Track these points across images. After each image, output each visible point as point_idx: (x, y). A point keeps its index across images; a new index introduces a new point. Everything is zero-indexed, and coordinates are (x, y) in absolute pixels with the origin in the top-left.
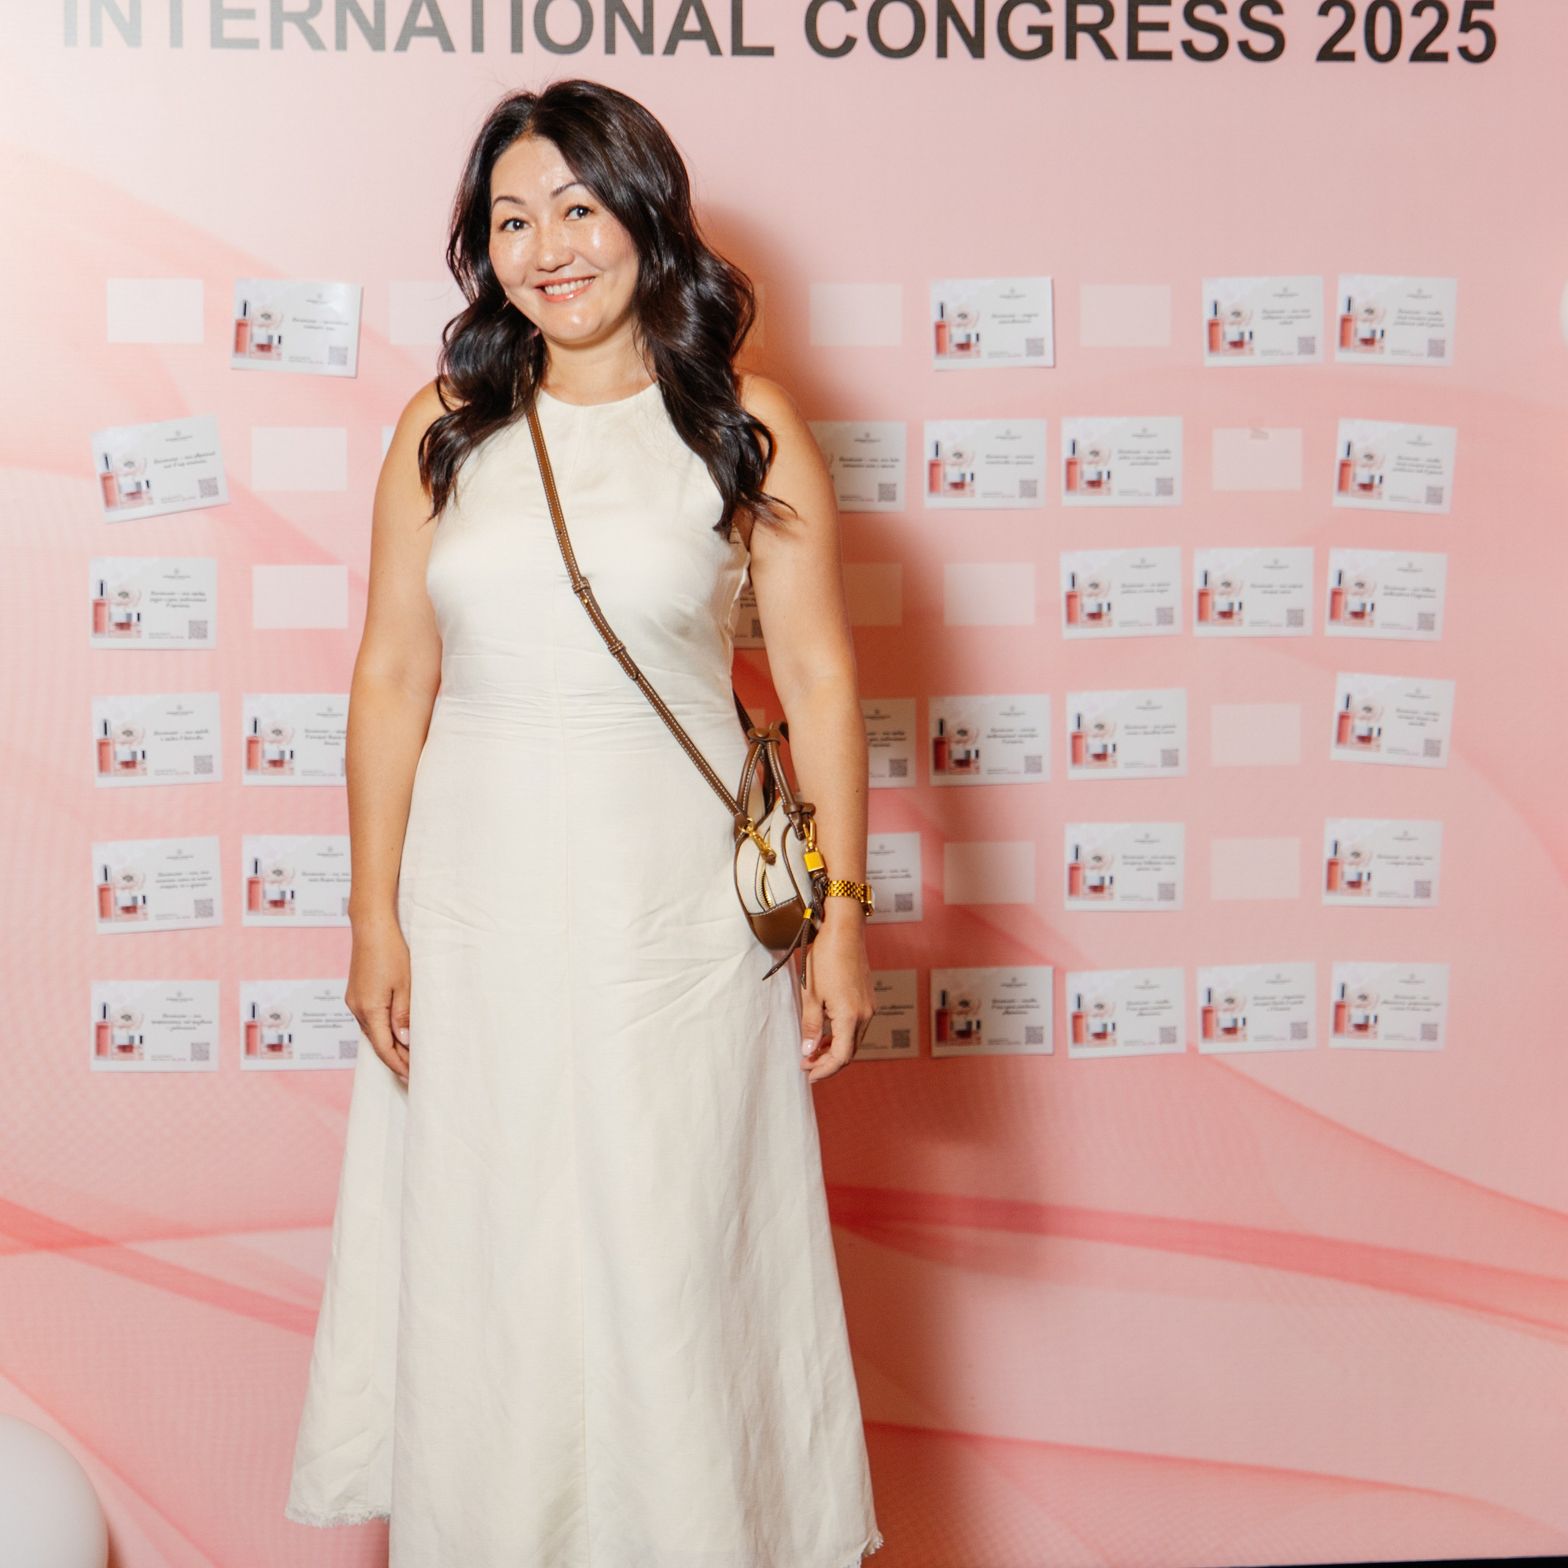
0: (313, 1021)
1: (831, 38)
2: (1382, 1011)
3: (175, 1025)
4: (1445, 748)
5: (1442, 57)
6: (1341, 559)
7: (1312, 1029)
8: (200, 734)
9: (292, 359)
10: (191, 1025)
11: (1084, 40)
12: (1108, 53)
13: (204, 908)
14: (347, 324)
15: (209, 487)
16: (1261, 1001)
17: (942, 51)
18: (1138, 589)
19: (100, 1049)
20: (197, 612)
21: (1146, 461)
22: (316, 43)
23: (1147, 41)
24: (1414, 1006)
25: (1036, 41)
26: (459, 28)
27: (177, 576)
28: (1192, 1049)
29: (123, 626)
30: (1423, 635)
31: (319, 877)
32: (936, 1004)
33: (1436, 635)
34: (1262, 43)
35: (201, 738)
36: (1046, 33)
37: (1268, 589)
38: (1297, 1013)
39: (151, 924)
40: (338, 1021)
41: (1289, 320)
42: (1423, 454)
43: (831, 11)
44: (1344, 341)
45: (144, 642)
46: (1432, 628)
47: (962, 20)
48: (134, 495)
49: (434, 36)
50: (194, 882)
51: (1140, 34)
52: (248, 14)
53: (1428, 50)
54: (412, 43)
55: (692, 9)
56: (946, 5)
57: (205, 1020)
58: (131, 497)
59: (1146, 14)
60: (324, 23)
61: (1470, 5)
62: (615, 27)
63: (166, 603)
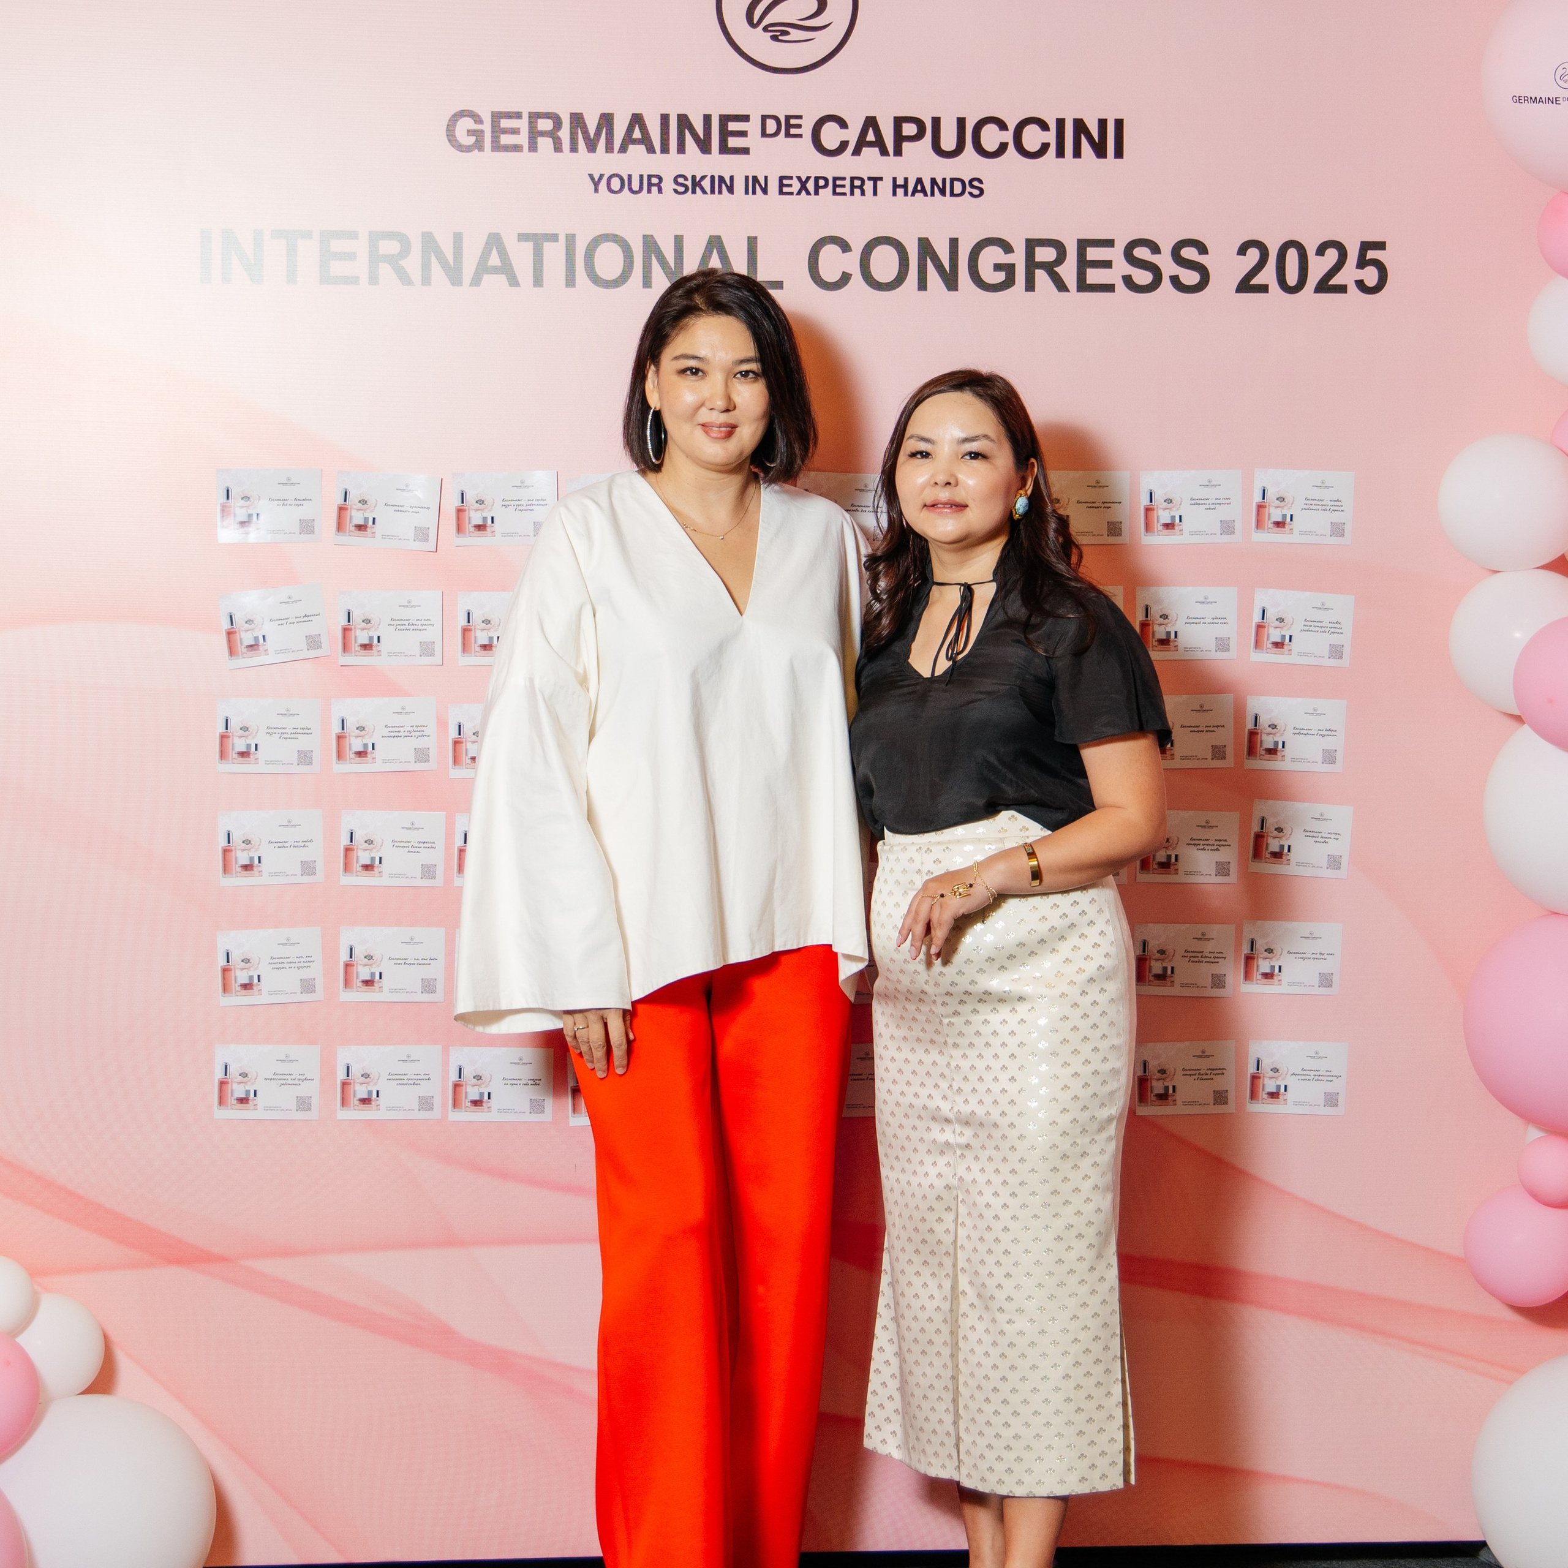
0: (398, 1079)
1: (830, 274)
2: (1291, 1081)
3: (284, 1082)
4: (1345, 862)
5: (1342, 289)
7: (1231, 1096)
8: (305, 843)
9: (384, 537)
10: (296, 1082)
11: (1041, 275)
12: (1061, 286)
13: (308, 986)
14: (428, 508)
17: (922, 285)
19: (221, 1101)
20: (304, 743)
22: (406, 280)
23: (1094, 276)
24: (1318, 1078)
25: (1001, 277)
26: (523, 265)
29: (244, 754)
30: (1326, 768)
31: (403, 961)
33: (1337, 767)
34: (1190, 277)
35: (308, 847)
36: (1009, 269)
39: (265, 999)
40: (418, 1079)
41: (1213, 506)
42: (1326, 617)
43: (830, 252)
44: (1259, 524)
45: (261, 767)
46: (1334, 762)
47: (939, 260)
48: (253, 647)
49: (503, 274)
50: (300, 965)
51: (1088, 270)
52: (351, 256)
53: (1330, 283)
54: (483, 279)
55: (715, 250)
56: (926, 248)
57: (308, 1078)
58: (250, 649)
59: (1093, 254)
60: (412, 264)
61: (1366, 246)
62: (651, 267)
63: (279, 735)
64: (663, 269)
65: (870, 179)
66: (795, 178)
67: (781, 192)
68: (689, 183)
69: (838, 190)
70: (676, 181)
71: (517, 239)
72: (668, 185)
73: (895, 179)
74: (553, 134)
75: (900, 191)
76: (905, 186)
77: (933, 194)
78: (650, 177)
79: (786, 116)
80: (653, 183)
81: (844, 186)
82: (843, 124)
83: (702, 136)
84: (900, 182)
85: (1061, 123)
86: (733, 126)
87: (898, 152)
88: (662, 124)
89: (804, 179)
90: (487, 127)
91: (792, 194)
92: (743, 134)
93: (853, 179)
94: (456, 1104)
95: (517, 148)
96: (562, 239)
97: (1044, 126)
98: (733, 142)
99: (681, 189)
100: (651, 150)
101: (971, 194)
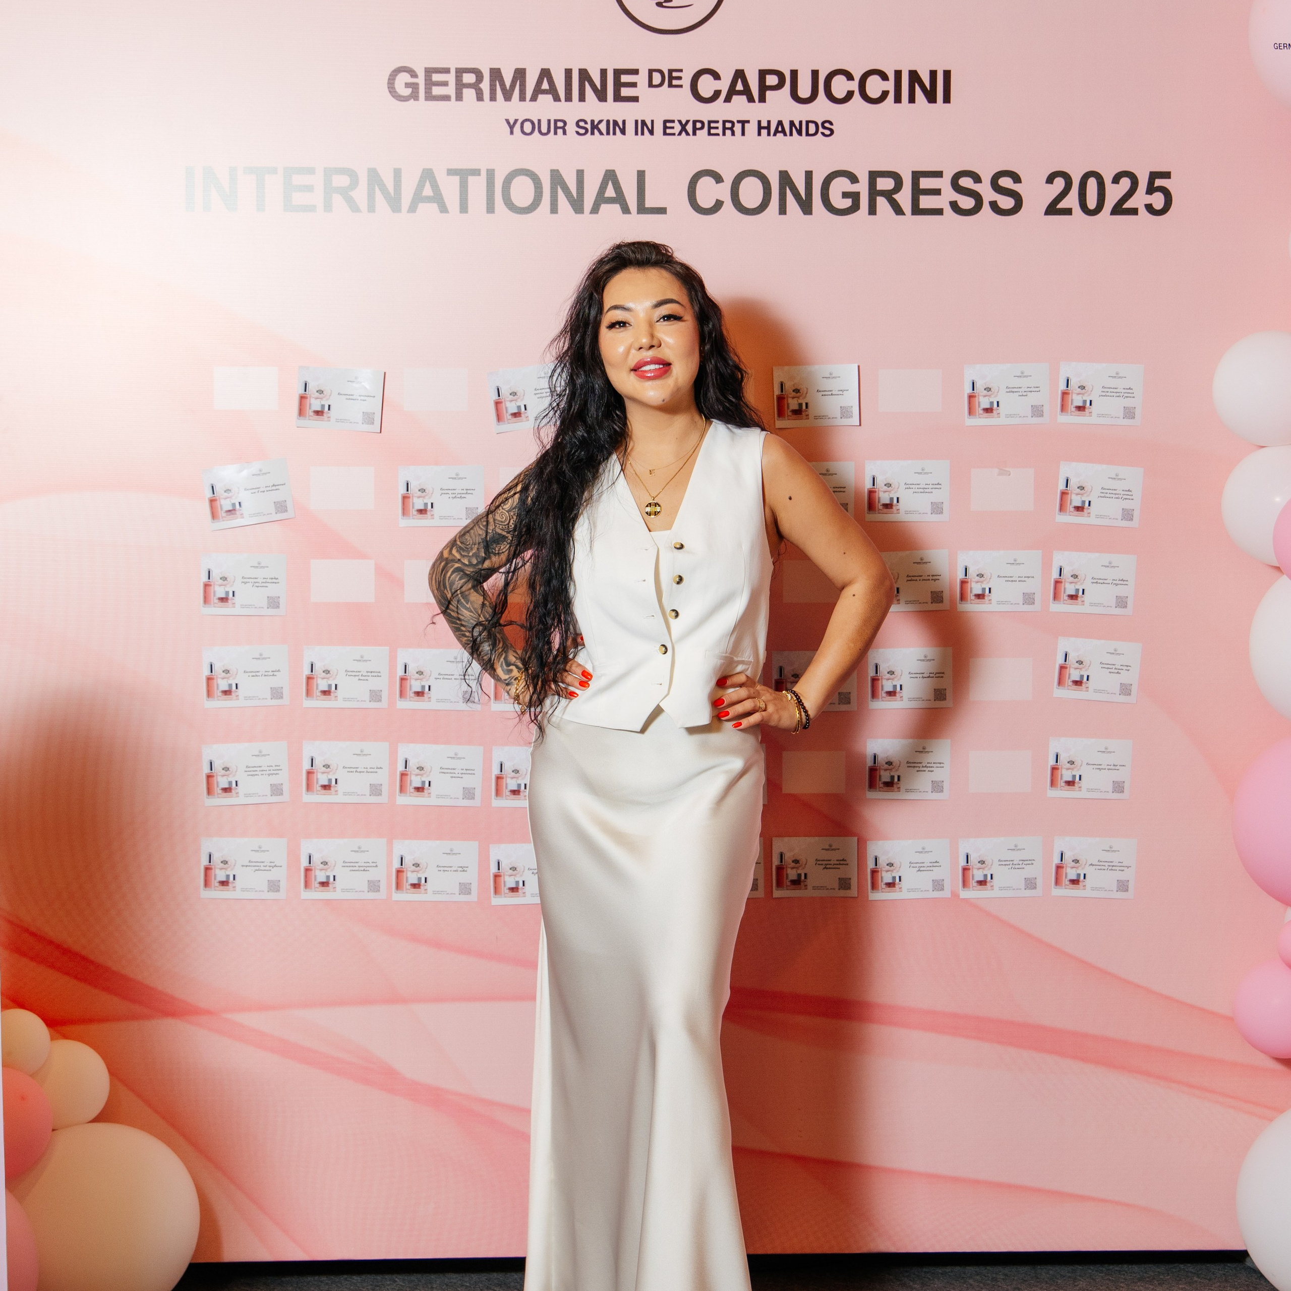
0: (350, 866)
1: (705, 201)
2: (1088, 870)
3: (257, 868)
4: (1134, 689)
5: (1134, 212)
6: (1060, 558)
7: (1039, 883)
8: (274, 673)
9: (337, 420)
10: (268, 868)
11: (881, 201)
12: (898, 211)
13: (277, 790)
14: (374, 397)
15: (281, 507)
16: (1003, 863)
17: (783, 210)
18: (918, 578)
19: (207, 884)
20: (273, 590)
21: (924, 491)
22: (355, 209)
23: (926, 202)
24: (1112, 868)
25: (848, 203)
26: (451, 195)
27: (259, 566)
28: (955, 895)
29: (223, 600)
30: (1119, 611)
31: (355, 770)
32: (776, 862)
33: (1128, 611)
34: (1006, 203)
35: (276, 675)
36: (855, 197)
37: (1010, 579)
38: (1029, 872)
39: (241, 800)
40: (367, 867)
41: (1025, 394)
42: (1120, 486)
43: (706, 183)
44: (1063, 408)
45: (237, 610)
46: (1126, 607)
47: (797, 189)
48: (231, 512)
49: (434, 202)
50: (270, 772)
51: (921, 197)
52: (309, 188)
53: (1123, 207)
54: (419, 207)
55: (610, 182)
56: (785, 178)
57: (277, 865)
58: (229, 513)
59: (925, 183)
60: (360, 194)
61: (1154, 176)
62: (557, 196)
63: (252, 584)
64: (567, 198)
65: (739, 122)
66: (676, 122)
67: (665, 134)
68: (589, 126)
69: (713, 131)
70: (578, 125)
71: (446, 174)
72: (571, 128)
73: (759, 122)
74: (476, 86)
75: (764, 132)
76: (768, 128)
77: (791, 134)
78: (556, 121)
79: (669, 70)
80: (559, 126)
81: (717, 128)
82: (716, 76)
83: (599, 87)
84: (764, 124)
85: (898, 74)
86: (625, 78)
87: (762, 99)
88: (566, 77)
89: (684, 123)
90: (421, 81)
91: (674, 134)
92: (634, 85)
93: (724, 122)
94: (398, 886)
95: (447, 98)
96: (484, 173)
97: (884, 77)
98: (625, 92)
99: (582, 131)
100: (557, 99)
101: (823, 134)
